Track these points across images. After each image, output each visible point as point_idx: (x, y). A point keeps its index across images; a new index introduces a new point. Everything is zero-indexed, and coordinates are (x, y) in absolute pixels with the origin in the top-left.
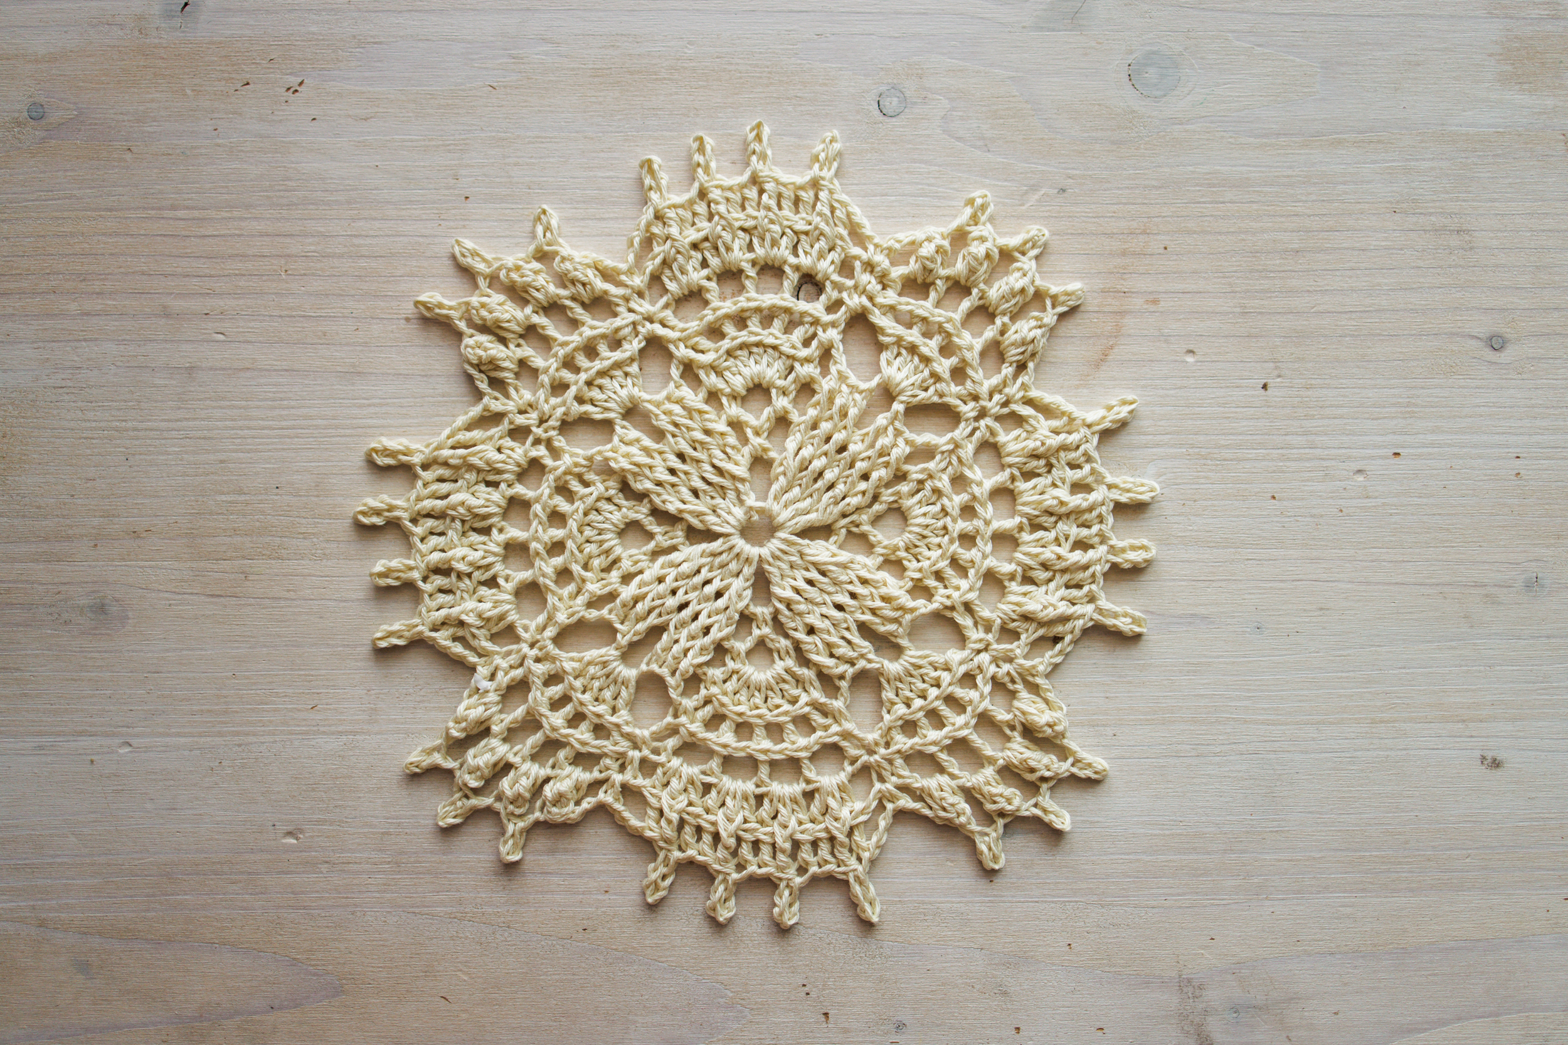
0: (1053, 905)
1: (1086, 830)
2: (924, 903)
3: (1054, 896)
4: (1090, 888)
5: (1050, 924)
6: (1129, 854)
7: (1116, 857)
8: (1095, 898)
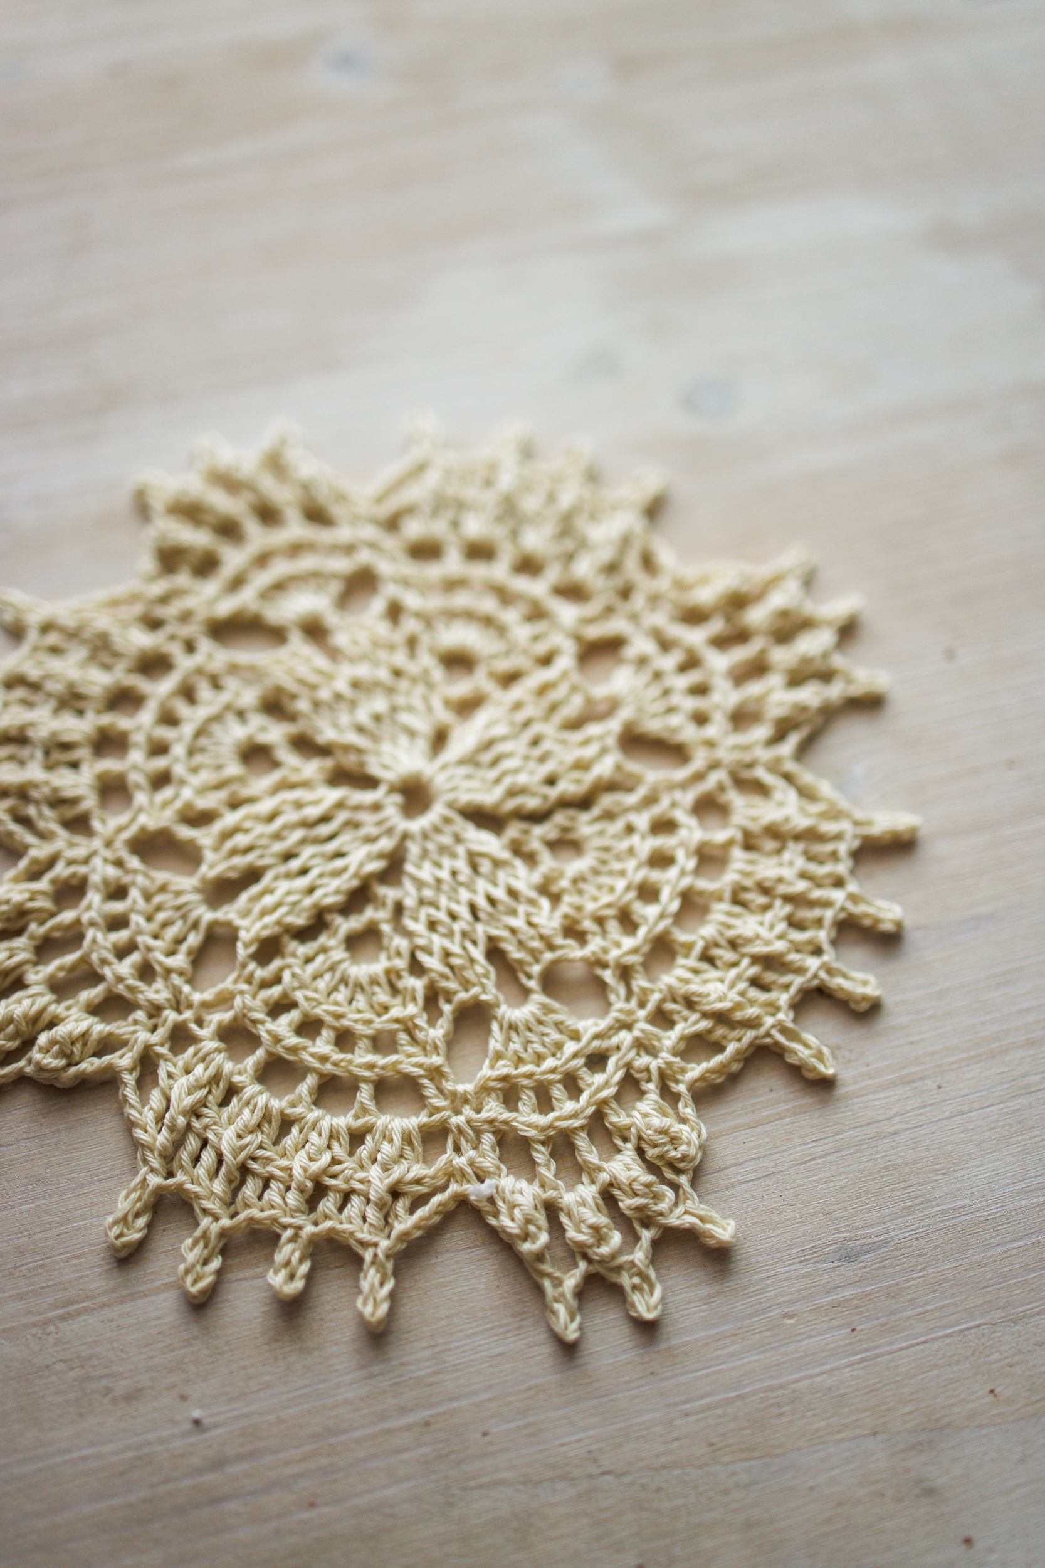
0: (948, 1340)
1: (952, 1222)
2: (771, 1389)
3: (945, 1327)
4: (990, 1301)
5: (955, 1368)
6: (1020, 1239)
7: (1005, 1248)
8: (1000, 1314)
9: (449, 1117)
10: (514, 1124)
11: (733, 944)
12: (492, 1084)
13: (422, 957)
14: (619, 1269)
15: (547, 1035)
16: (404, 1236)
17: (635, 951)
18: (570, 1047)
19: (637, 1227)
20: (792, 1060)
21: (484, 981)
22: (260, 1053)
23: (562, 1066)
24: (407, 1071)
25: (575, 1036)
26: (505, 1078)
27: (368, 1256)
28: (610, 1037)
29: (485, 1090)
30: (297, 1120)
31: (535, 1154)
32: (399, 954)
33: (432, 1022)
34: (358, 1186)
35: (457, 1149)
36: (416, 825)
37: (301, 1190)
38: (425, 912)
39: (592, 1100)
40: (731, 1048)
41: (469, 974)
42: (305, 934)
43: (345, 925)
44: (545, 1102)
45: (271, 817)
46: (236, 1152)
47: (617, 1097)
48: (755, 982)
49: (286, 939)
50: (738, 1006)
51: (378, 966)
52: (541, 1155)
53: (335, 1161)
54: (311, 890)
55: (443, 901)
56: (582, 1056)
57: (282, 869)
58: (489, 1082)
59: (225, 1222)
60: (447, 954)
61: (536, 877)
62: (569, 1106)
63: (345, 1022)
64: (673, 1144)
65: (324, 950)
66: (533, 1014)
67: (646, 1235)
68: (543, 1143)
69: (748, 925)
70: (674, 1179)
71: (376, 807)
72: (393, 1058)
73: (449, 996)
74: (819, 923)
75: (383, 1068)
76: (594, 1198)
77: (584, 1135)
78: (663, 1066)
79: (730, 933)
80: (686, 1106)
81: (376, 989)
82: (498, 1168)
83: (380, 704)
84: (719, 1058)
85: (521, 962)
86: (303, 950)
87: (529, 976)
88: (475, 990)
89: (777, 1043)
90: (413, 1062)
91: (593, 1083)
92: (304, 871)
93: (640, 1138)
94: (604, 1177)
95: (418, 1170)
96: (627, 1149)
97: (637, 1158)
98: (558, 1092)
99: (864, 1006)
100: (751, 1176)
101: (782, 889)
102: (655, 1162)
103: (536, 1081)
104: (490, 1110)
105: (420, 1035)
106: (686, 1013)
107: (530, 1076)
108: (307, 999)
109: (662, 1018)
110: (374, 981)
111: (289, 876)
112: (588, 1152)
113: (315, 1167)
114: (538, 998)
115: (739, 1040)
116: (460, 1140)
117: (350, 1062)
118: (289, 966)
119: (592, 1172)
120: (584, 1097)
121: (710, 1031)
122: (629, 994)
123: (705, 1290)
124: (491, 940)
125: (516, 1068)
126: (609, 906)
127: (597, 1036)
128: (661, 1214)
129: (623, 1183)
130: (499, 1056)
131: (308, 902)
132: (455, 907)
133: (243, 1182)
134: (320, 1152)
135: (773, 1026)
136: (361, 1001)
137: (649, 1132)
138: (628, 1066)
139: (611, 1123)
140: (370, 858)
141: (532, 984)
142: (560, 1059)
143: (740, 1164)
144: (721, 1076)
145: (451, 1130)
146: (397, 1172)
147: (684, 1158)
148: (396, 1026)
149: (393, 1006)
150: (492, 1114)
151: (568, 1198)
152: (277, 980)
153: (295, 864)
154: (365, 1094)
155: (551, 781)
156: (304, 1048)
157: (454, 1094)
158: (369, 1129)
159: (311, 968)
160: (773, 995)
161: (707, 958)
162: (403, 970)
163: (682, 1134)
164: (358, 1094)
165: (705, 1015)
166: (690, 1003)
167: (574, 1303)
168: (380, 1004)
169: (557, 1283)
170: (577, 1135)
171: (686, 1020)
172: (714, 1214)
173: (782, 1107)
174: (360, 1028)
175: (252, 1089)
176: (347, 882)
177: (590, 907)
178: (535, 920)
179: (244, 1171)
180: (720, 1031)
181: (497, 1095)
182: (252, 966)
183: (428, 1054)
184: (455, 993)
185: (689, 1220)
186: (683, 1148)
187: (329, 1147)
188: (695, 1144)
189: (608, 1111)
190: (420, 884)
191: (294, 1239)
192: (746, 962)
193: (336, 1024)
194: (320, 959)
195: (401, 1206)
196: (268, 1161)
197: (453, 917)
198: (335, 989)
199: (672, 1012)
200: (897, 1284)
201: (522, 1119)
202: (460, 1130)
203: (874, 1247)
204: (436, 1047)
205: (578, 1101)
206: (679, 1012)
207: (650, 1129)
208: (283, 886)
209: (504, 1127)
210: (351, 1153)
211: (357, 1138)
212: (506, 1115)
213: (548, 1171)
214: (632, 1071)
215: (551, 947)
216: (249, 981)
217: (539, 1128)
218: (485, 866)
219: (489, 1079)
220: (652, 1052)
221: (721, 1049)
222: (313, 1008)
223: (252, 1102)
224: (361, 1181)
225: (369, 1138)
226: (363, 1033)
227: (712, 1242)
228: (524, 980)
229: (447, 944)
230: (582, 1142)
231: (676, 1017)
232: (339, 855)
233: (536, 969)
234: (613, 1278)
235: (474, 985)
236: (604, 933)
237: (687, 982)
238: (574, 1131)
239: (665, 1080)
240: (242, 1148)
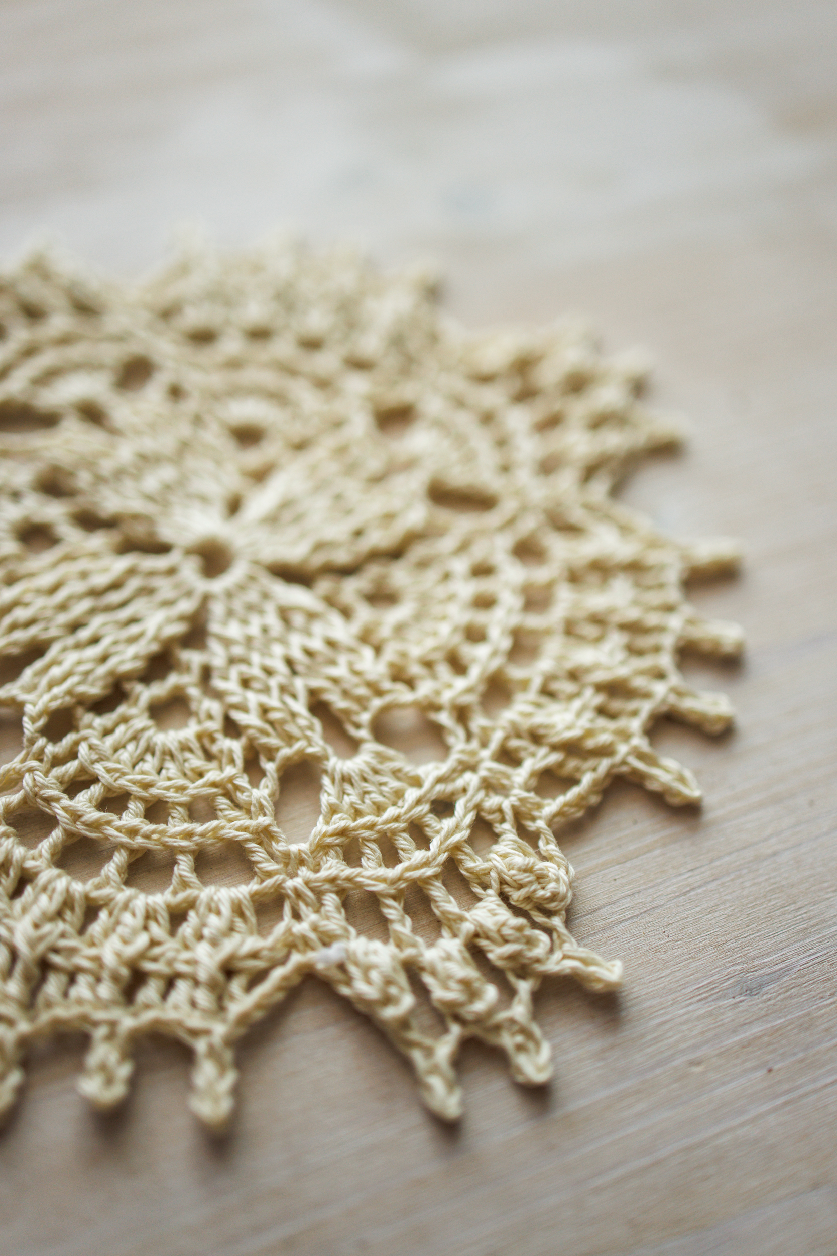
2: (691, 1148)
9: (284, 881)
10: (359, 879)
11: (574, 675)
12: (329, 840)
13: (237, 716)
14: (497, 1028)
15: (384, 784)
16: (243, 1019)
17: (469, 690)
18: (412, 794)
19: (512, 978)
20: (652, 786)
21: (309, 733)
22: (57, 835)
23: (406, 813)
24: (231, 835)
25: (416, 782)
26: (343, 832)
27: (201, 1046)
28: (454, 780)
29: (323, 848)
30: (107, 903)
31: (386, 911)
32: (210, 717)
33: (254, 783)
34: (182, 968)
35: (297, 916)
36: (218, 585)
37: (116, 978)
38: (234, 672)
39: (444, 846)
40: (587, 779)
41: (291, 729)
42: (101, 706)
43: (146, 694)
44: (391, 856)
45: (54, 589)
46: (32, 943)
47: (470, 841)
48: (602, 711)
49: (80, 711)
50: (589, 733)
51: (189, 731)
52: (393, 911)
53: (153, 943)
54: (104, 659)
55: (256, 658)
56: (426, 802)
57: (70, 640)
58: (325, 838)
59: (24, 1027)
60: (264, 711)
61: (355, 627)
62: (419, 855)
63: (154, 791)
64: (539, 883)
65: (125, 720)
66: (367, 763)
67: (524, 987)
68: (394, 898)
69: (584, 656)
70: (546, 923)
71: (171, 571)
72: (214, 823)
73: (271, 753)
74: (657, 649)
75: (202, 835)
76: (460, 951)
77: (438, 884)
78: (517, 803)
79: (569, 665)
80: (548, 843)
81: (188, 755)
82: (346, 930)
83: (167, 473)
84: (576, 791)
85: (347, 712)
86: (100, 722)
87: (358, 726)
88: (298, 745)
89: (635, 772)
90: (237, 826)
91: (442, 829)
92: (95, 640)
93: (502, 882)
94: (468, 927)
95: (252, 943)
96: (488, 896)
97: (501, 903)
98: (404, 842)
99: (718, 728)
100: (628, 914)
101: (616, 619)
102: (522, 906)
103: (378, 832)
104: (330, 868)
105: (242, 797)
106: (532, 748)
107: (371, 827)
108: (109, 771)
109: (509, 756)
110: (185, 747)
111: (79, 646)
112: (446, 901)
113: (130, 951)
114: (370, 748)
115: (594, 769)
116: (298, 905)
117: (163, 833)
118: (85, 739)
119: (453, 923)
120: (434, 845)
121: (561, 765)
122: (469, 736)
123: (596, 1045)
124: (313, 693)
125: (355, 820)
126: (436, 649)
127: (440, 780)
128: (538, 960)
129: (490, 930)
130: (334, 810)
131: (102, 670)
132: (269, 662)
133: (43, 979)
134: (135, 933)
135: (628, 754)
136: (171, 768)
137: (513, 872)
138: (478, 808)
139: (467, 870)
140: (169, 621)
141: (363, 733)
142: (402, 807)
143: (614, 903)
144: (579, 811)
145: (288, 897)
146: (228, 946)
147: (554, 897)
148: (214, 790)
149: (208, 771)
150: (333, 872)
151: (430, 955)
152: (72, 754)
153: (84, 634)
154: (184, 866)
155: (358, 533)
156: (109, 823)
157: (287, 855)
158: (192, 904)
159: (110, 741)
160: (622, 723)
161: (547, 692)
162: (216, 731)
163: (549, 871)
164: (176, 868)
165: (554, 748)
166: (536, 737)
167: (450, 1073)
168: (193, 770)
169: (429, 1052)
170: (432, 885)
171: (533, 755)
172: (596, 955)
173: (649, 839)
174: (172, 796)
175: (47, 873)
176: (146, 647)
177: (416, 651)
178: (359, 667)
179: (44, 966)
180: (572, 764)
181: (336, 852)
182: (42, 741)
183: (253, 816)
184: (278, 749)
185: (569, 965)
186: (552, 886)
187: (146, 928)
188: (564, 880)
189: (463, 857)
190: (227, 642)
191: (111, 1037)
192: (589, 691)
193: (144, 794)
194: (121, 729)
195: (236, 986)
196: (72, 951)
197: (269, 672)
198: (141, 759)
199: (517, 750)
200: (808, 1014)
201: (367, 873)
202: (298, 894)
203: (775, 977)
204: (261, 808)
205: (428, 849)
206: (525, 749)
207: (513, 869)
208: (71, 658)
209: (348, 885)
210: (173, 933)
211: (177, 917)
212: (349, 871)
213: (403, 927)
214: (483, 814)
215: (379, 693)
216: (39, 756)
217: (388, 881)
218: (298, 620)
219: (325, 835)
220: (501, 789)
221: (575, 782)
222: (116, 780)
223: (50, 888)
224: (188, 962)
225: (192, 914)
226: (176, 800)
227: (598, 986)
228: (352, 731)
229: (264, 699)
230: (438, 892)
231: (522, 754)
232: (133, 621)
233: (365, 718)
234: (492, 1040)
235: (298, 739)
236: (434, 676)
237: (528, 715)
238: (427, 880)
239: (520, 819)
240: (41, 939)
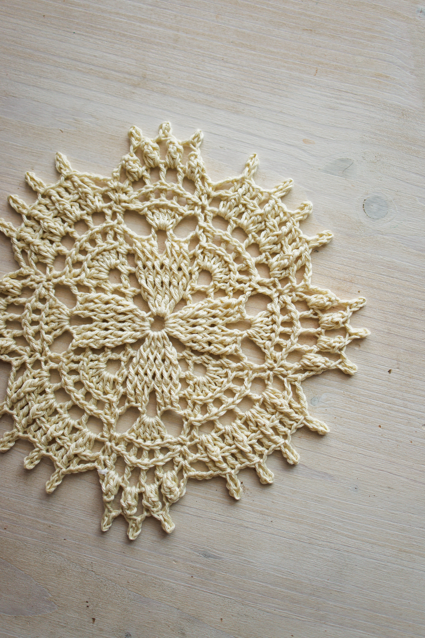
0: (219, 597)
1: (245, 565)
2: (156, 578)
3: (221, 593)
4: (240, 594)
5: (215, 606)
6: (263, 582)
7: (256, 582)
8: (240, 599)
9: (107, 441)
10: (125, 456)
11: (234, 438)
12: (126, 439)
13: (128, 383)
14: (130, 519)
15: (154, 432)
16: (71, 471)
17: (199, 421)
18: (159, 441)
19: (144, 510)
20: (228, 487)
21: (143, 403)
22: (59, 384)
23: (152, 446)
24: (102, 418)
25: (162, 438)
26: (131, 440)
27: (57, 470)
28: (174, 445)
29: (122, 439)
30: (59, 413)
31: (126, 469)
32: (122, 376)
33: (118, 406)
34: (66, 446)
35: (104, 452)
36: (153, 333)
37: (47, 439)
38: (137, 367)
39: (154, 463)
40: (211, 472)
41: (139, 398)
42: (95, 351)
43: (110, 355)
44: (139, 455)
45: (107, 303)
46: (34, 414)
47: (163, 466)
48: (233, 455)
49: (87, 350)
51: (113, 376)
52: (127, 470)
53: (63, 434)
54: (105, 338)
55: (146, 367)
56: (160, 446)
57: (100, 324)
59: (21, 434)
60: (136, 387)
61: (183, 375)
62: (146, 461)
63: (91, 391)
64: (170, 493)
65: (98, 360)
66: (153, 423)
67: (145, 514)
68: (130, 467)
70: (165, 503)
71: (143, 319)
72: (100, 412)
73: (129, 401)
74: (268, 447)
75: (94, 413)
76: (135, 494)
77: (145, 472)
78: (184, 465)
79: (235, 434)
80: (183, 482)
81: (108, 384)
82: (112, 467)
83: (167, 278)
84: (204, 473)
85: (159, 403)
86: (92, 356)
87: (160, 410)
88: (139, 404)
89: (226, 479)
90: (106, 417)
91: (158, 457)
92: (106, 329)
93: (162, 484)
94: (143, 489)
95: (87, 452)
96: (156, 484)
97: (157, 489)
99: (264, 483)
100: (192, 513)
101: (263, 429)
102: (162, 494)
103: (140, 446)
104: (120, 447)
105: (112, 409)
106: (203, 452)
107: (139, 444)
108: (83, 375)
109: (194, 448)
110: (108, 381)
111: (101, 328)
112: (143, 479)
113: (56, 434)
114: (158, 418)
115: (214, 471)
116: (106, 450)
117: (86, 405)
118: (84, 360)
119: (141, 485)
120: (153, 460)
121: (207, 463)
122: (189, 434)
123: (155, 538)
124: (154, 390)
125: (136, 439)
126: (201, 400)
127: (169, 443)
128: (153, 512)
129: (147, 495)
130: (133, 431)
131: (102, 341)
132: (149, 372)
133: (32, 424)
134: (60, 430)
135: (229, 473)
136: (100, 386)
137: (165, 485)
138: (173, 458)
139: (156, 473)
140: (130, 337)
141: (159, 412)
142: (152, 443)
143: (191, 507)
144: (201, 478)
145: (105, 446)
146: (80, 450)
147: (171, 499)
148: (107, 401)
149: (110, 393)
150: (120, 449)
151: (128, 489)
152: (77, 362)
153: (105, 325)
154: (84, 417)
155: (209, 343)
156: (73, 392)
157: (112, 436)
158: (79, 430)
159: (91, 364)
160: (236, 462)
161: (223, 437)
162: (120, 382)
163: (176, 491)
164: (82, 416)
165: (208, 457)
166: (206, 449)
167: (111, 520)
168: (106, 390)
169: (110, 512)
170: (143, 472)
171: (201, 454)
172: (170, 520)
173: (217, 498)
174: (94, 395)
175: (50, 396)
176: (118, 341)
177: (195, 397)
178: (172, 392)
179: (34, 421)
180: (210, 465)
181: (125, 444)
182: (72, 354)
183: (112, 417)
184: (132, 402)
185: (161, 518)
186: (172, 496)
187: (64, 428)
188: (178, 496)
189: (158, 469)
190: (141, 356)
191: (38, 451)
192: (234, 446)
193: (88, 389)
194: (96, 362)
195: (76, 461)
196: (43, 422)
197: (146, 374)
198: (94, 376)
199: (199, 448)
200: (215, 572)
201: (128, 457)
202: (107, 447)
203: (215, 557)
204: (115, 416)
205: (150, 460)
206: (201, 450)
208: (97, 331)
209: (121, 455)
210: (70, 434)
211: (74, 430)
212: (124, 452)
213: (127, 476)
214: (173, 460)
215: (172, 404)
216: (68, 358)
217: (132, 462)
218: (167, 362)
219: (126, 437)
220: (184, 458)
221: (207, 470)
222: (83, 379)
223: (48, 401)
224: (68, 446)
225: (78, 432)
226: (95, 397)
227: (164, 529)
228: (158, 409)
229: (138, 383)
230: (143, 474)
231: (199, 451)
232: (122, 330)
233: (163, 408)
234: (128, 521)
236: (193, 409)
237: (209, 442)
238: (143, 470)
239: (182, 470)
240: (36, 415)
